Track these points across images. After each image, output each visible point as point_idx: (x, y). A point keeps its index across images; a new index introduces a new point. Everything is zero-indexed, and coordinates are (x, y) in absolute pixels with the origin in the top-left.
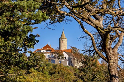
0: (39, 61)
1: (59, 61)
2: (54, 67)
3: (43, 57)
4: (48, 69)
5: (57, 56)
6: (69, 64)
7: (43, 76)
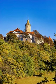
0: (12, 39)
1: (26, 39)
2: (22, 43)
3: (14, 36)
4: (18, 44)
5: (24, 36)
6: (33, 42)
7: (15, 49)
